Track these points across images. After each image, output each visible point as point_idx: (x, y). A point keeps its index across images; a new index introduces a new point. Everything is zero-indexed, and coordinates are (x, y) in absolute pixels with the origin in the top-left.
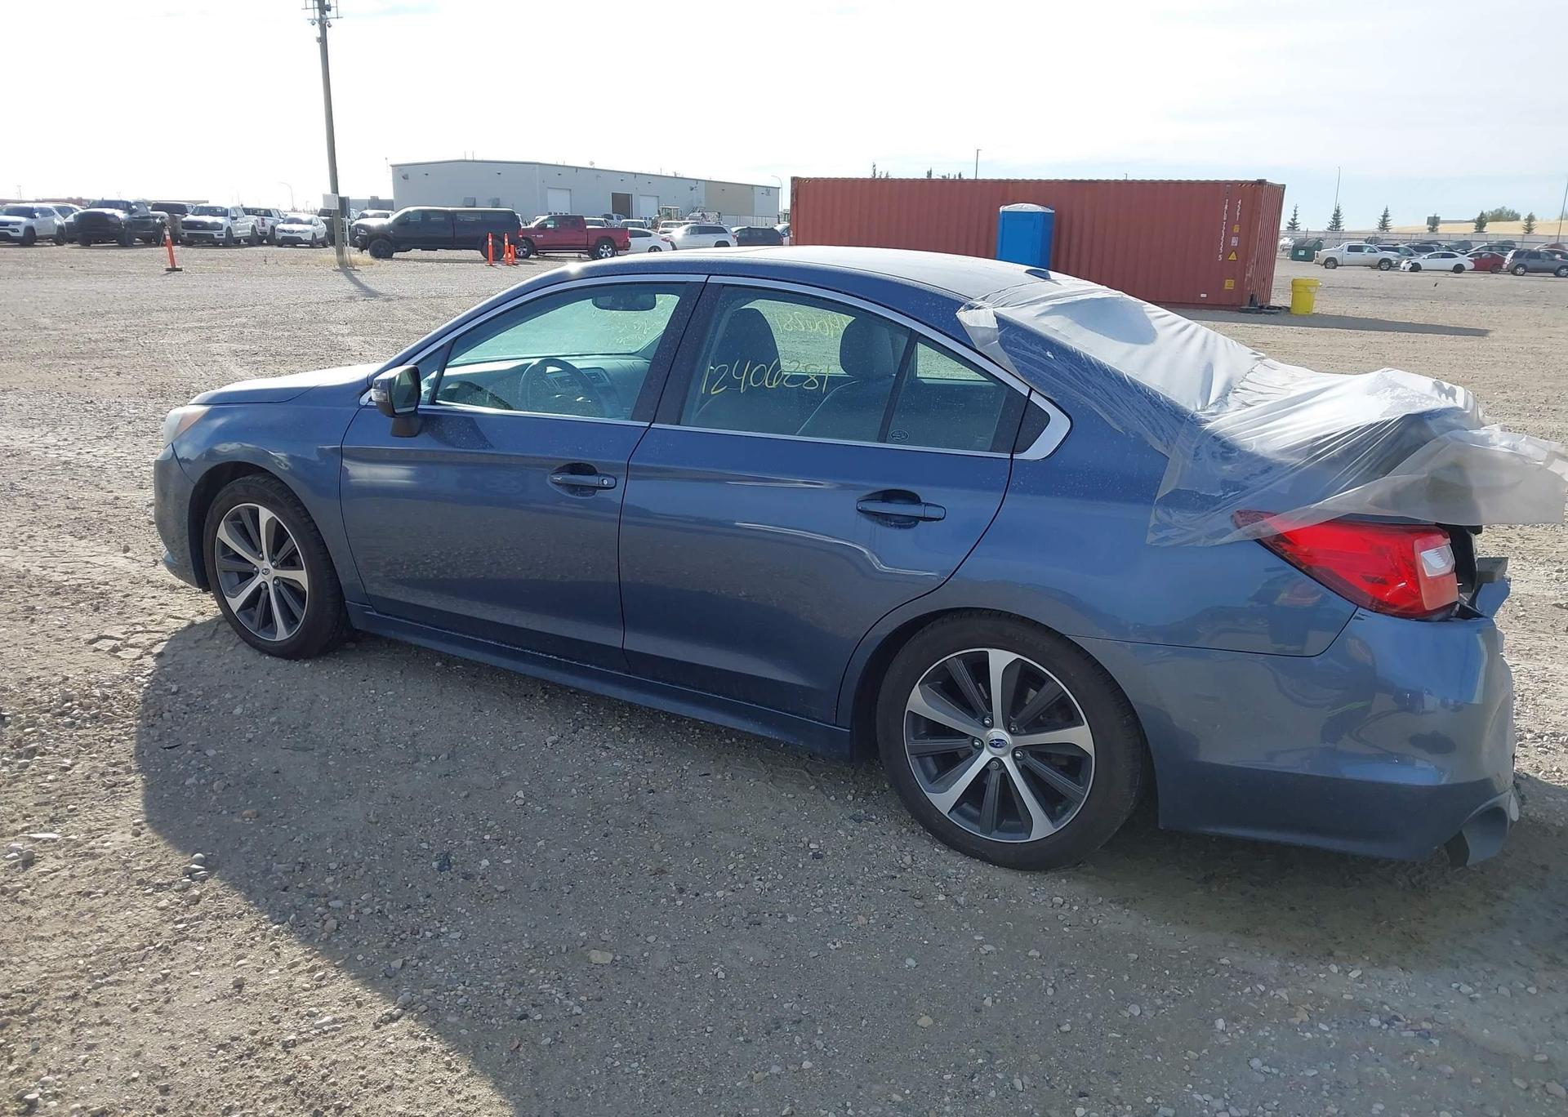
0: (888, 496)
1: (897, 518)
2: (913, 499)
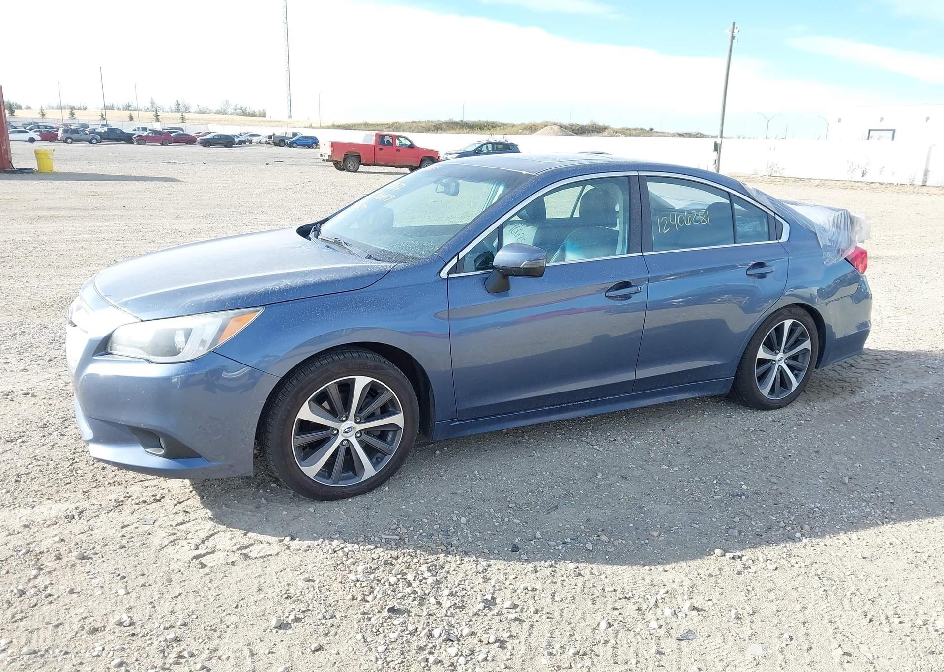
0: (754, 266)
1: (758, 275)
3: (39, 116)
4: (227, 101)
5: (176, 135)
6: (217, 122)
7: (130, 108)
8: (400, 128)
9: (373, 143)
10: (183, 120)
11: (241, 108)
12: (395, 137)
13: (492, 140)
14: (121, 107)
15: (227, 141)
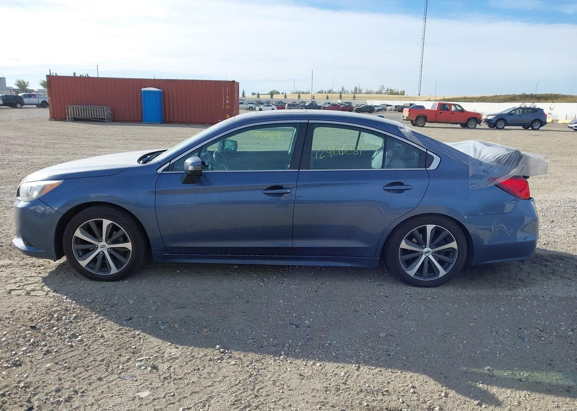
0: (392, 184)
1: (396, 190)
2: (401, 184)
3: (284, 98)
4: (383, 86)
5: (344, 106)
6: (374, 99)
7: (331, 92)
8: (486, 99)
9: (436, 109)
10: (354, 98)
11: (391, 89)
12: (450, 105)
13: (523, 106)
14: (327, 92)
15: (370, 109)
